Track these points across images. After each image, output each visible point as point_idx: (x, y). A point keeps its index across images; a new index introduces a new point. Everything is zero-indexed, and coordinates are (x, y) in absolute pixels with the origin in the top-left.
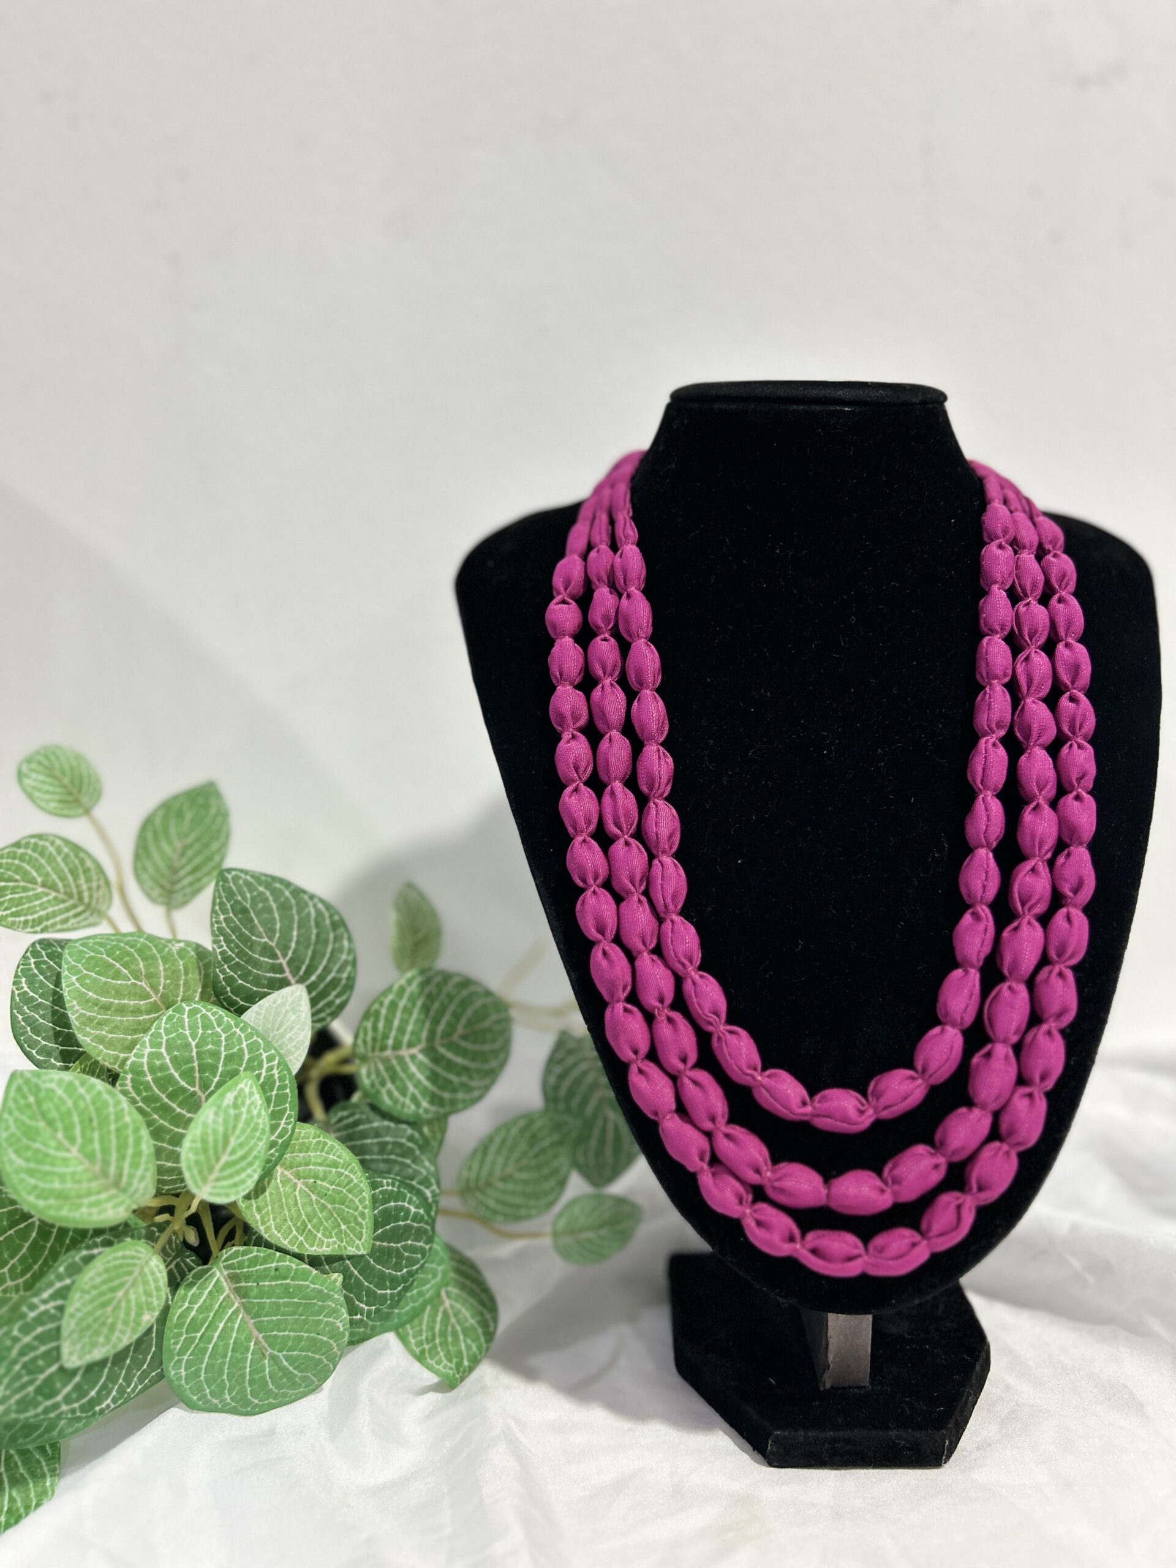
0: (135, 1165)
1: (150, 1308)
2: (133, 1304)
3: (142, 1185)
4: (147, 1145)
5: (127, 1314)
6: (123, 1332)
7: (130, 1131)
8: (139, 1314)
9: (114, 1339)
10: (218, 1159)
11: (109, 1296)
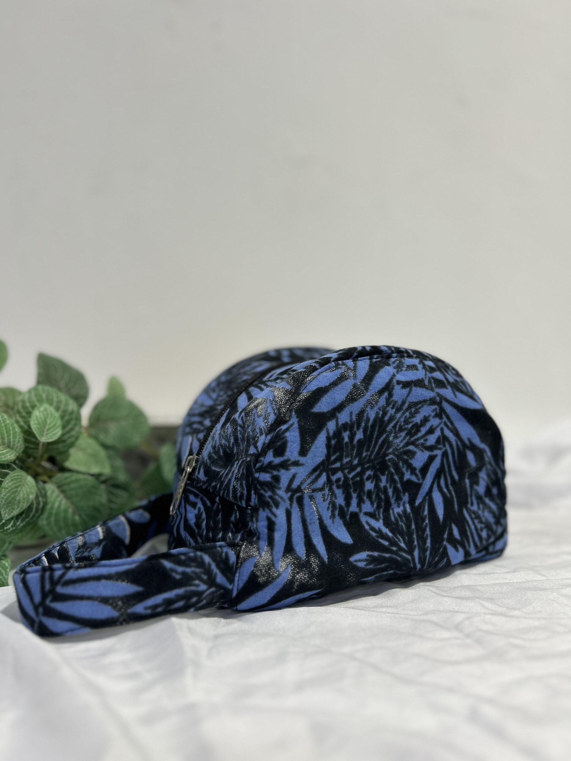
0: (15, 437)
1: (32, 493)
2: (25, 492)
3: (19, 445)
4: (18, 430)
5: (24, 496)
6: (24, 503)
7: (10, 425)
8: (28, 495)
9: (21, 506)
10: (45, 427)
11: (15, 489)
